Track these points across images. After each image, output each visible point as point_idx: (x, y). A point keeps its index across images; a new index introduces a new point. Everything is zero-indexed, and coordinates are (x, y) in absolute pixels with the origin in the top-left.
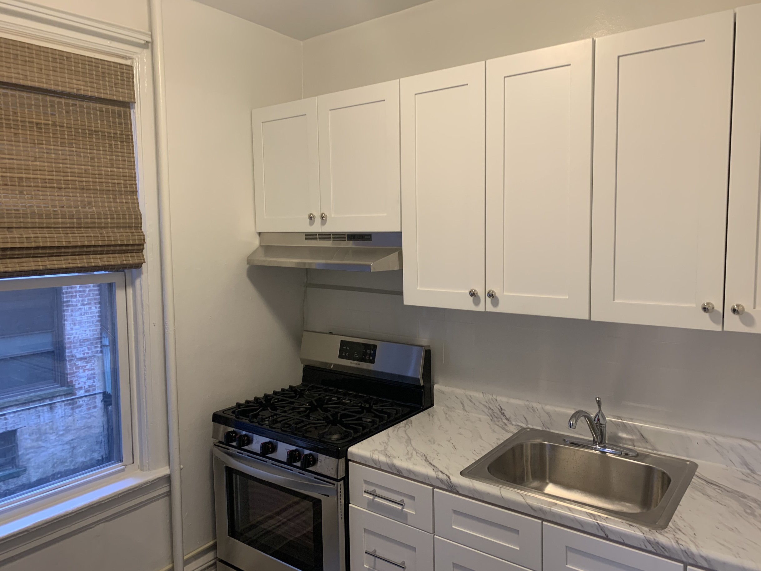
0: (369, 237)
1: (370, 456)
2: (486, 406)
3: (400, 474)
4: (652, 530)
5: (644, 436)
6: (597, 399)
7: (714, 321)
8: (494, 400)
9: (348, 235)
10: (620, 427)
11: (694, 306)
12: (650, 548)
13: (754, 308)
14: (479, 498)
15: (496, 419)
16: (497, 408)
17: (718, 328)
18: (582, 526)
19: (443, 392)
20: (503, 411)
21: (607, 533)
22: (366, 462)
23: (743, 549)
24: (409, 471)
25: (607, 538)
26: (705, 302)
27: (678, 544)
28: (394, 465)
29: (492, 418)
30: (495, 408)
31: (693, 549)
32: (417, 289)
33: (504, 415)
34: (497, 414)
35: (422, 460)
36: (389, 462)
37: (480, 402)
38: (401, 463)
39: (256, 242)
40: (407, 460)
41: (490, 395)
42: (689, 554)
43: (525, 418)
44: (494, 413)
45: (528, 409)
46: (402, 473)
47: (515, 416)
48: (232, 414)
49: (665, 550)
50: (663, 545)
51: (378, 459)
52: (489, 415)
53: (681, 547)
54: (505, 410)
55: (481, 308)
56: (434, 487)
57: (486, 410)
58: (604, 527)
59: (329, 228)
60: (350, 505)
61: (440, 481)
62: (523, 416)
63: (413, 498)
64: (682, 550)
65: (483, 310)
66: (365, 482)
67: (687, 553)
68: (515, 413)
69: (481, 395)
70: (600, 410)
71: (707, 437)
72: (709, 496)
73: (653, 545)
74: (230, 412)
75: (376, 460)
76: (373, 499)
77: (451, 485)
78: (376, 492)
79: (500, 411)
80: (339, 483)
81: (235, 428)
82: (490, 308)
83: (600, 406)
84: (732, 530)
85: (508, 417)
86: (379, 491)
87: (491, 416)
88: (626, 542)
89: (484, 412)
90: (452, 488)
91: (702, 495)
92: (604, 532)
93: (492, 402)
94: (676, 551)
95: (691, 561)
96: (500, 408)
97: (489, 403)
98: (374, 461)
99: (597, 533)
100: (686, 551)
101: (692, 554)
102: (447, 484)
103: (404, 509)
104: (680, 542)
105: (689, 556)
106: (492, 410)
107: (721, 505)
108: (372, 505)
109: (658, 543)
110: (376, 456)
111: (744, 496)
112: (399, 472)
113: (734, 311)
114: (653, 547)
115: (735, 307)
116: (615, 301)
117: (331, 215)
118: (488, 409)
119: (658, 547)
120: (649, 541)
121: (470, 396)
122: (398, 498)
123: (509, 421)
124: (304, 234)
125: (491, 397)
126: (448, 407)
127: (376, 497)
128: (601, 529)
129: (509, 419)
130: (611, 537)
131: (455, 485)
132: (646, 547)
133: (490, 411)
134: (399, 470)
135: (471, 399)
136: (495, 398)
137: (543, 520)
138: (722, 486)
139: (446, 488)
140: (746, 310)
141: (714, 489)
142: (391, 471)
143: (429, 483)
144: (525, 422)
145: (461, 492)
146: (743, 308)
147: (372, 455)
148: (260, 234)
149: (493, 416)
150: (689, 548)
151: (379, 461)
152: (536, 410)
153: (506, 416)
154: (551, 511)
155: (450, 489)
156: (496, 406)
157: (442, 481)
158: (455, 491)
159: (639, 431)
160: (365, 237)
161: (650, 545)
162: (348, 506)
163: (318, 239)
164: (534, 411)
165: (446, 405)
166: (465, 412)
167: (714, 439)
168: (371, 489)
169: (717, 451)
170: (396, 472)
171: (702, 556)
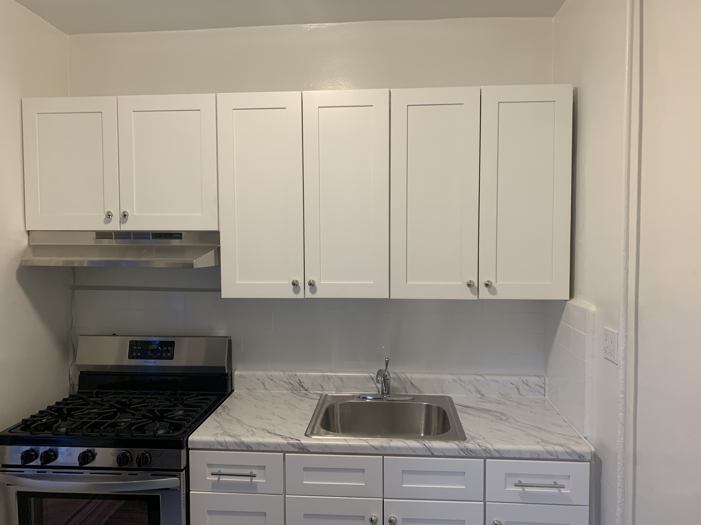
0: (180, 236)
1: (215, 440)
2: (286, 382)
3: (250, 449)
4: (461, 442)
5: (413, 384)
6: (387, 360)
7: (473, 293)
8: (294, 375)
9: (152, 234)
10: (396, 380)
11: (460, 283)
12: (462, 454)
13: (496, 283)
14: (328, 451)
15: (295, 392)
16: (296, 382)
17: (475, 298)
18: (415, 451)
19: (244, 377)
20: (302, 384)
21: (433, 451)
22: (210, 446)
23: (513, 439)
24: (259, 444)
25: (433, 456)
26: (468, 280)
27: (480, 446)
28: (243, 442)
29: (292, 392)
30: (295, 382)
31: (489, 447)
32: (237, 283)
33: (302, 387)
34: (297, 387)
35: (265, 433)
36: (237, 441)
37: (281, 380)
38: (248, 439)
39: (25, 241)
40: (252, 436)
41: (289, 372)
42: (487, 451)
43: (321, 386)
44: (294, 387)
45: (324, 378)
46: (251, 448)
47: (312, 386)
48: (21, 432)
49: (472, 453)
50: (471, 449)
51: (225, 441)
52: (289, 389)
53: (482, 447)
54: (304, 383)
55: (301, 296)
56: (285, 452)
57: (286, 386)
58: (431, 448)
59: (128, 227)
60: (191, 492)
61: (292, 446)
62: (320, 385)
63: (264, 468)
64: (483, 449)
65: (303, 297)
66: (210, 465)
67: (486, 451)
68: (313, 384)
69: (282, 373)
70: (386, 368)
71: (454, 377)
72: (473, 415)
73: (464, 452)
74: (18, 430)
75: (222, 442)
76: (219, 480)
77: (302, 447)
78: (222, 472)
79: (299, 384)
80: (182, 473)
81: (31, 446)
82: (309, 295)
83: (387, 366)
84: (499, 431)
85: (306, 388)
86: (223, 471)
87: (291, 389)
88: (446, 454)
89: (284, 387)
90: (303, 449)
91: (468, 415)
92: (430, 451)
93: (292, 377)
94: (479, 451)
95: (489, 455)
96: (298, 381)
97: (289, 379)
98: (219, 443)
99: (426, 454)
100: (486, 450)
101: (489, 450)
102: (298, 446)
103: (253, 481)
104: (481, 445)
105: (487, 452)
106: (292, 384)
107: (482, 418)
108: (216, 486)
109: (467, 449)
110: (221, 439)
111: (490, 411)
112: (248, 448)
113: (487, 285)
114: (464, 453)
115: (487, 282)
116: (408, 283)
117: (132, 213)
118: (289, 384)
119: (468, 451)
120: (462, 450)
121: (271, 376)
122: (247, 472)
123: (307, 391)
124: (95, 232)
125: (291, 373)
126: (249, 390)
127: (222, 476)
128: (429, 450)
129: (307, 390)
130: (435, 454)
131: (306, 446)
132: (460, 454)
133: (290, 386)
134: (248, 445)
135: (272, 378)
136: (295, 374)
137: (383, 455)
138: (475, 408)
139: (297, 450)
140: (493, 285)
141: (471, 410)
142: (239, 448)
143: (280, 450)
144: (321, 389)
145: (312, 451)
146: (492, 283)
147: (217, 439)
148: (28, 232)
149: (293, 389)
150: (487, 446)
151: (226, 442)
152: (331, 378)
153: (304, 388)
154: (390, 447)
155: (301, 450)
156: (295, 381)
157: (293, 445)
158: (306, 451)
159: (410, 381)
160: (174, 235)
161: (462, 452)
162: (189, 493)
163: (114, 238)
164: (329, 379)
165: (247, 388)
166: (267, 391)
167: (459, 378)
168: (216, 470)
169: (461, 385)
170: (245, 448)
171: (495, 450)
